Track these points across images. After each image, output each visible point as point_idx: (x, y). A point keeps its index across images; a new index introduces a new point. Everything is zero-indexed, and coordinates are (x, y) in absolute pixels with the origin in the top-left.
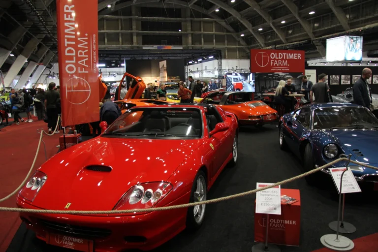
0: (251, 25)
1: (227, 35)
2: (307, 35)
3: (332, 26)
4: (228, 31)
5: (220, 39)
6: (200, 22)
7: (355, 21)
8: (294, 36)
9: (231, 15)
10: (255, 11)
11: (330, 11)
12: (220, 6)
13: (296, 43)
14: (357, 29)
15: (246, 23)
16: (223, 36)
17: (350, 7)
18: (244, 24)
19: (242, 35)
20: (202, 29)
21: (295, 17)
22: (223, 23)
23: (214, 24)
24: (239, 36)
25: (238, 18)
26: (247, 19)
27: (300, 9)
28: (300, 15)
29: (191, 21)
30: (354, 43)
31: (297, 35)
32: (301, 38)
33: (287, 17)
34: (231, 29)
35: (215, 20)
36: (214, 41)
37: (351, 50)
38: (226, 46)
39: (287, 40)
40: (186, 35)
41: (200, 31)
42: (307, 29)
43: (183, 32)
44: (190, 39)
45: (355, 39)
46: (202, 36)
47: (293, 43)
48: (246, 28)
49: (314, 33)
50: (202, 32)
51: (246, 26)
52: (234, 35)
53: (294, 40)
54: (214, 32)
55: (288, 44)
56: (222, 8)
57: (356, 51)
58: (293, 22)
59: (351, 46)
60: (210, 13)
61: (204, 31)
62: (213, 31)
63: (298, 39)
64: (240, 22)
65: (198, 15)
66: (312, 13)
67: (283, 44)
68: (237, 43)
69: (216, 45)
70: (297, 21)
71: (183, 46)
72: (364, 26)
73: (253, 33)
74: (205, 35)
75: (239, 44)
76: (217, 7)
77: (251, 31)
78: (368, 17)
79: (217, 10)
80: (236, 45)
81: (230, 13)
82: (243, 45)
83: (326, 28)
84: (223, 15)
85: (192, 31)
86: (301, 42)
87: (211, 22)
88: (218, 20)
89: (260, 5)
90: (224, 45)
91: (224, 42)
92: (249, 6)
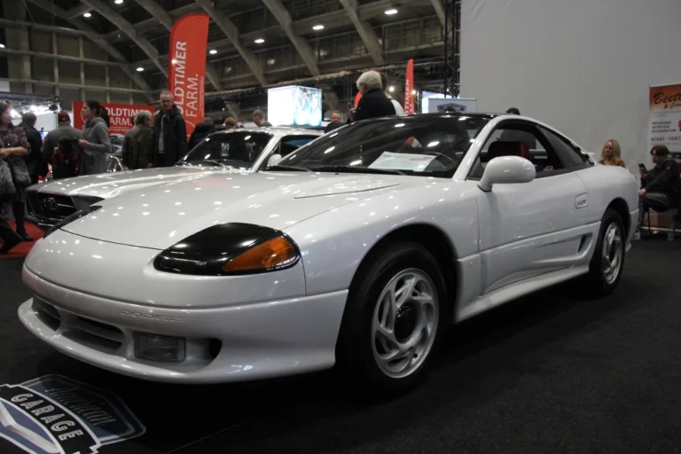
0: (156, 51)
1: (109, 66)
2: (254, 78)
3: (294, 67)
4: (111, 59)
5: (94, 74)
6: (50, 33)
7: (327, 62)
8: (233, 78)
9: (115, 28)
10: (162, 26)
11: (288, 41)
12: (92, 8)
13: (236, 91)
14: (328, 76)
15: (146, 47)
16: (101, 68)
17: (317, 39)
18: (143, 47)
19: (140, 69)
20: (55, 49)
21: (233, 46)
22: (101, 41)
23: (81, 41)
24: (133, 71)
25: (131, 34)
26: (149, 39)
27: (242, 31)
28: (241, 41)
29: (29, 29)
30: (308, 98)
31: (240, 77)
32: (247, 84)
33: (220, 43)
34: (117, 55)
35: (83, 32)
36: (82, 75)
37: (304, 109)
38: (108, 88)
39: (222, 84)
40: (19, 58)
41: (52, 52)
42: (255, 67)
43: (9, 51)
44: (27, 66)
45: (309, 92)
46: (56, 63)
47: (231, 91)
48: (146, 57)
49: (266, 76)
50: (55, 55)
51: (147, 52)
52: (125, 68)
53: (233, 85)
54: (82, 58)
55: (223, 92)
56: (98, 11)
57: (311, 110)
58: (231, 54)
59: (303, 102)
60: (71, 18)
61: (59, 53)
62: (78, 55)
63: (240, 85)
64: (134, 43)
65: (45, 18)
66: (260, 41)
67: (216, 91)
68: (130, 84)
69: (86, 84)
70: (237, 53)
71: (12, 80)
72: (339, 72)
73: (160, 67)
74: (60, 62)
75: (135, 86)
76: (86, 10)
77: (156, 62)
78: (343, 59)
79: (87, 15)
80: (128, 87)
81: (115, 23)
82: (143, 88)
83: (284, 69)
84: (100, 25)
85: (31, 49)
86: (245, 90)
87: (76, 37)
88: (91, 35)
89: (171, 16)
90: (104, 85)
91: (104, 78)
92: (151, 16)
